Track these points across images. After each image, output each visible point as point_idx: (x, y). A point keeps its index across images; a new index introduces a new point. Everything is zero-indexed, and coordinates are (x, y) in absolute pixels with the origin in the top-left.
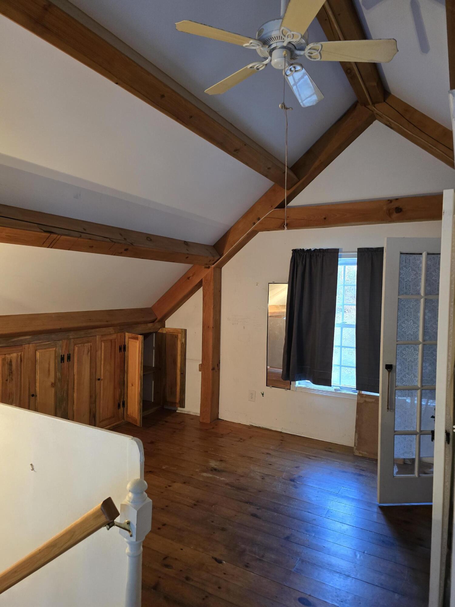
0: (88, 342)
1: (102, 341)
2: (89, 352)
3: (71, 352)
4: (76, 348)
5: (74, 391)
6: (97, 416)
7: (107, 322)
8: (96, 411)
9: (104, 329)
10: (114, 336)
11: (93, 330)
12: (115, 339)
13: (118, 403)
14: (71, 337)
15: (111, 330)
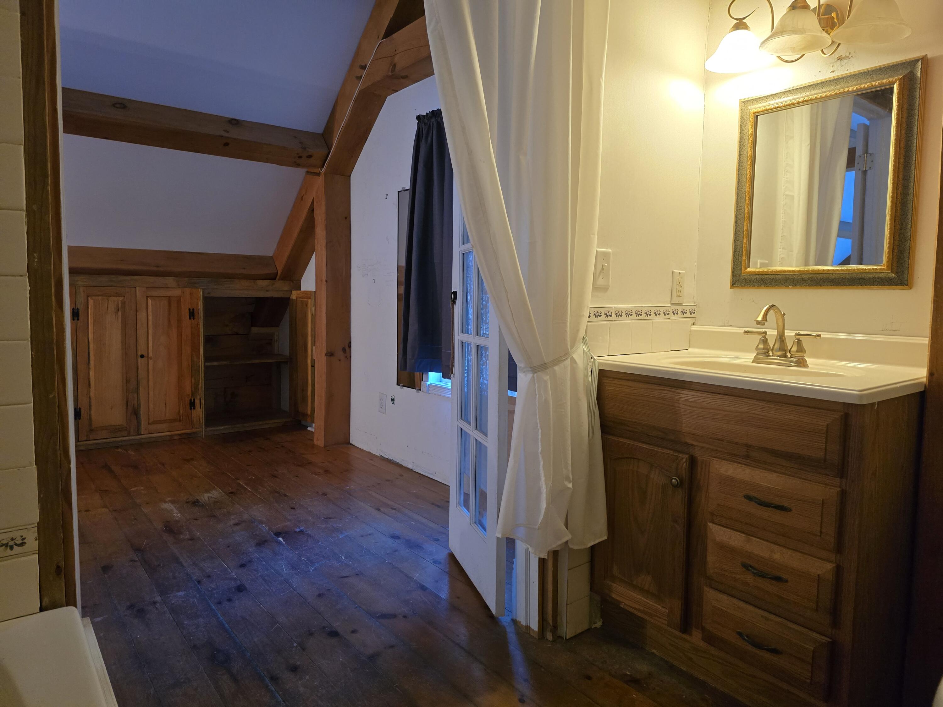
0: (117, 295)
1: (147, 297)
2: (118, 310)
3: (81, 307)
4: (91, 302)
5: (89, 368)
6: (142, 412)
7: (158, 267)
8: (139, 405)
9: (151, 279)
10: (177, 293)
11: (128, 278)
12: (181, 297)
13: (190, 400)
14: (80, 283)
15: (170, 281)
